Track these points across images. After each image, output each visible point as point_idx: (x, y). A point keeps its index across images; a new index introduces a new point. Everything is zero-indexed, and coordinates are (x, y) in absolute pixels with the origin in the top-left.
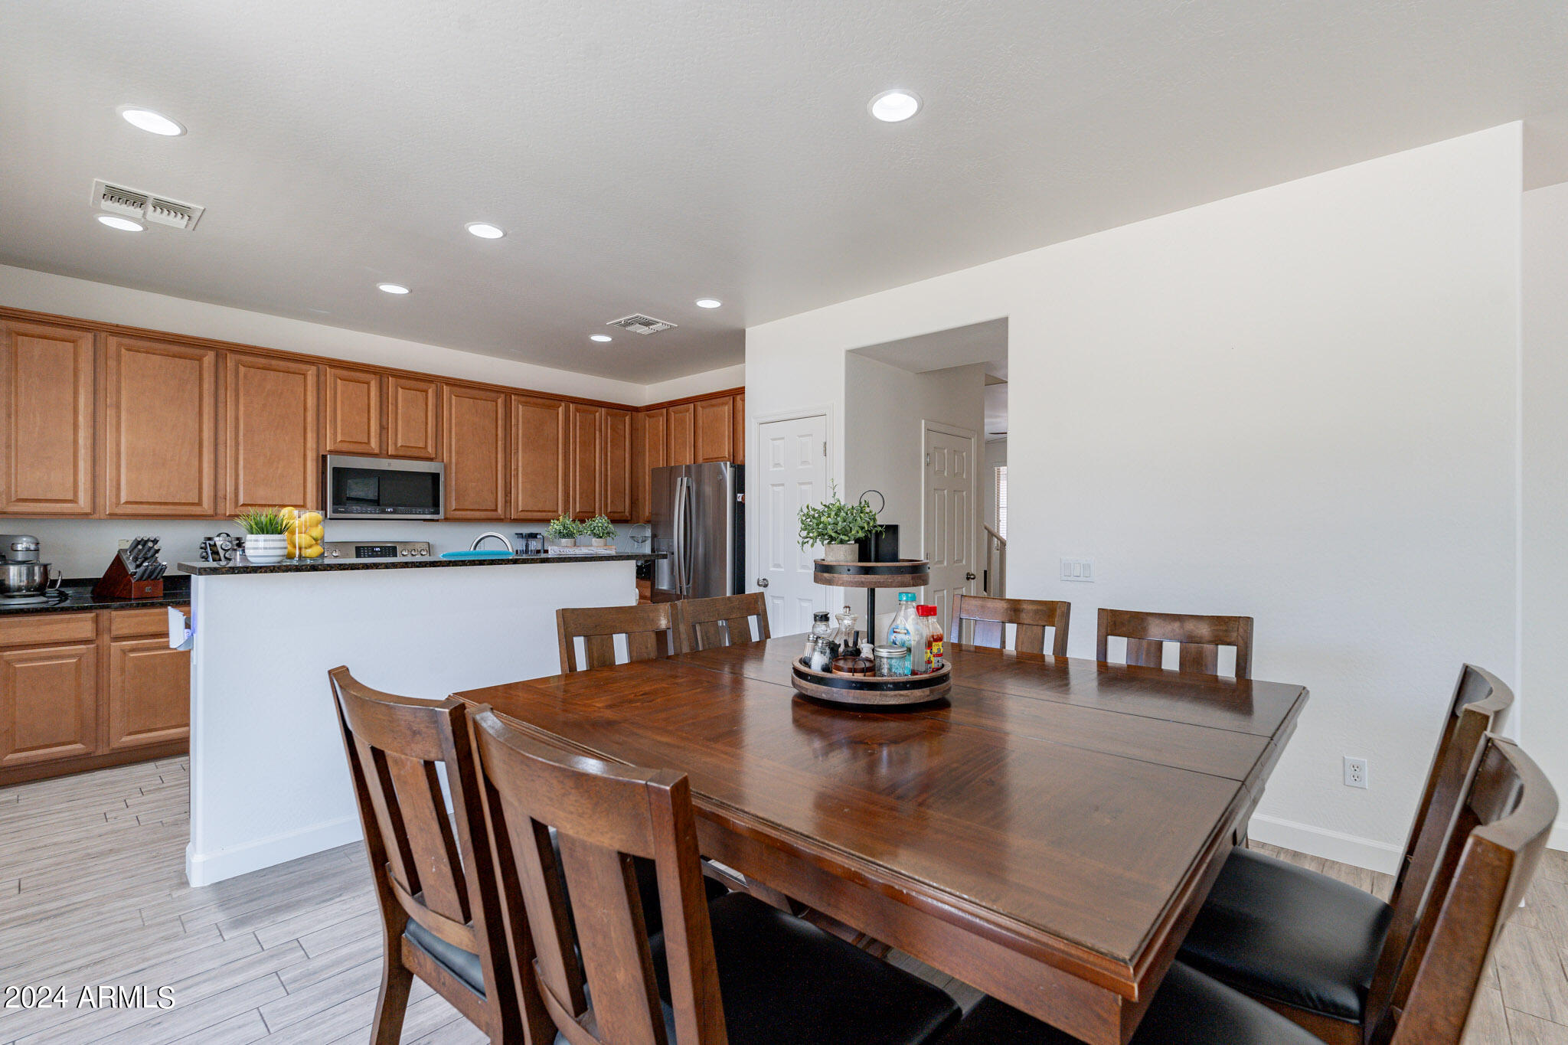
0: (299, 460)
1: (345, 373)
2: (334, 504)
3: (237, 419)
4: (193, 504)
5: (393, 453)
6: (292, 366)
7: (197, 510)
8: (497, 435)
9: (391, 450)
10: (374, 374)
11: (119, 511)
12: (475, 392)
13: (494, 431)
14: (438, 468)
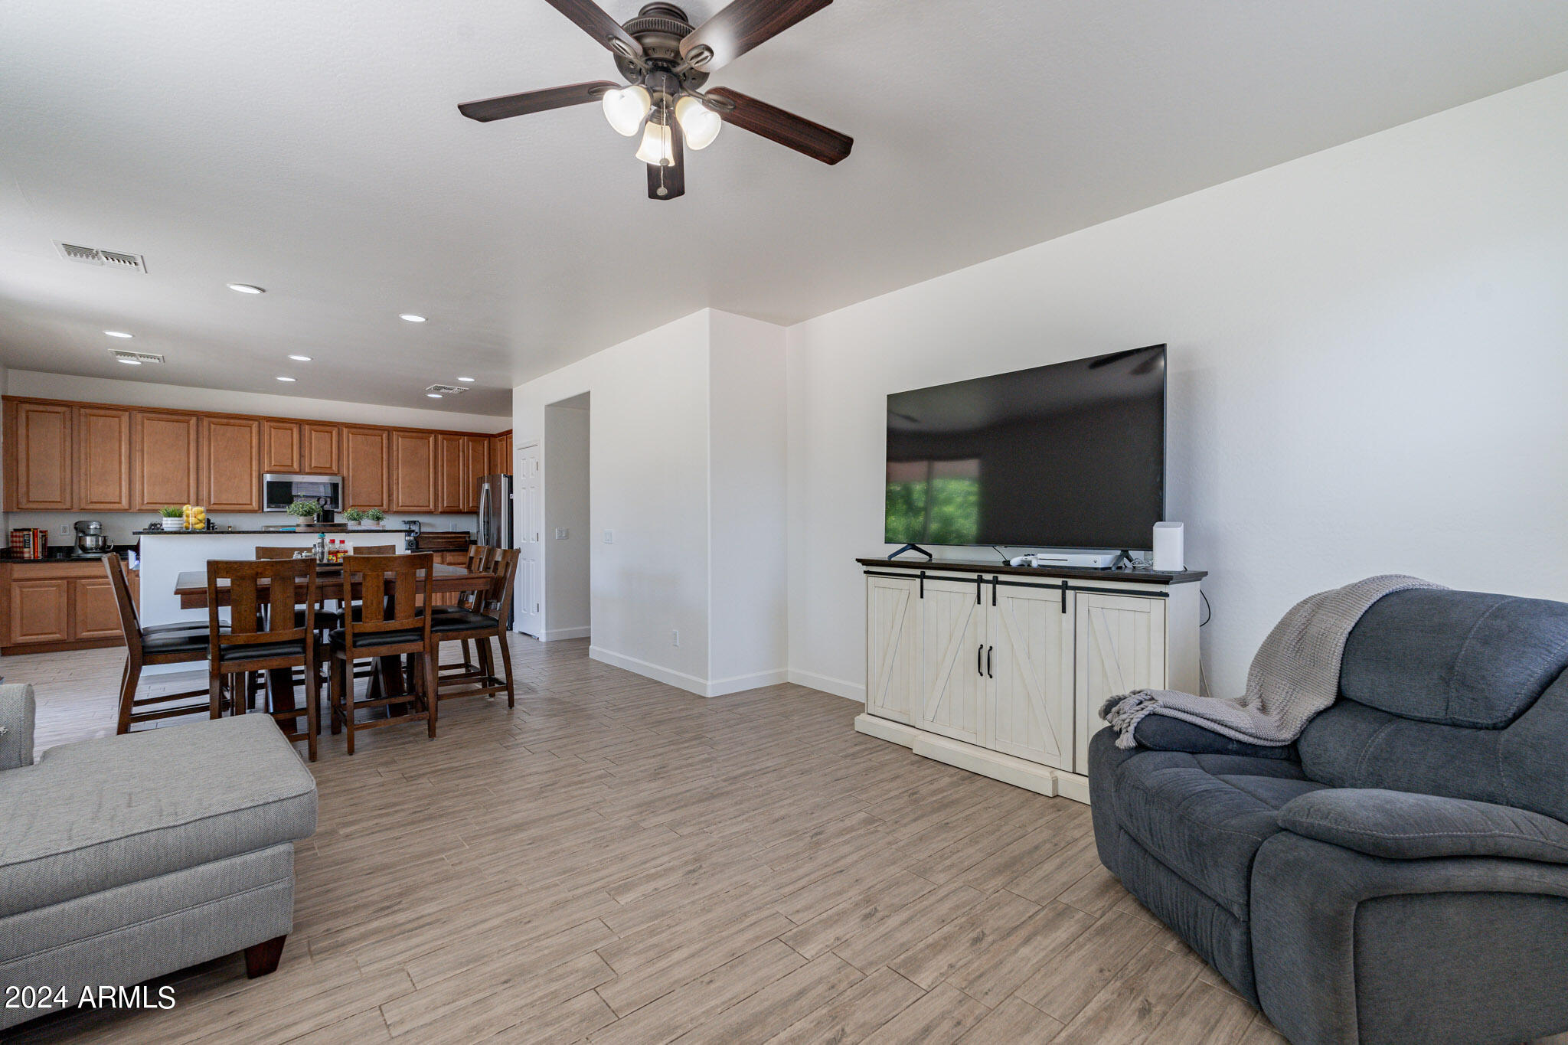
0: (247, 477)
1: (277, 424)
2: (268, 503)
3: (210, 454)
5: (309, 471)
6: (243, 422)
8: (382, 458)
9: (307, 470)
10: (297, 423)
11: (144, 508)
12: (366, 431)
13: (380, 455)
14: (338, 480)
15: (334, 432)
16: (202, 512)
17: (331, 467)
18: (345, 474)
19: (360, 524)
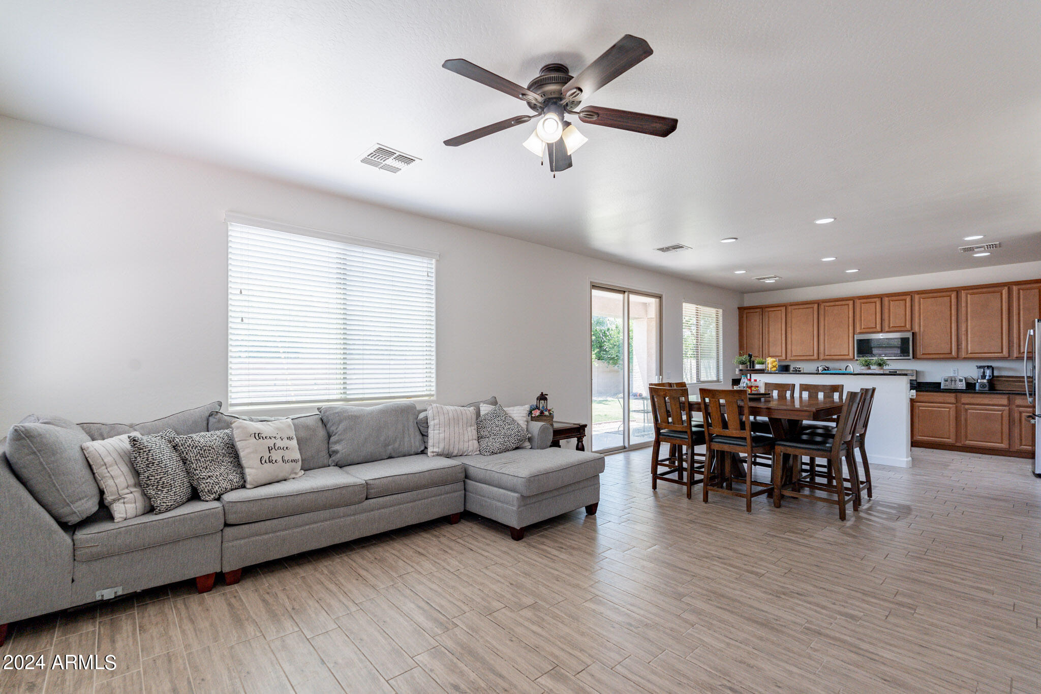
0: (846, 337)
1: (865, 301)
2: (857, 354)
3: (825, 325)
4: (812, 356)
5: (888, 330)
6: (844, 303)
7: (812, 358)
8: (951, 314)
9: (887, 329)
10: (878, 298)
11: (792, 358)
12: (935, 295)
13: (949, 312)
14: (909, 335)
15: (908, 299)
16: (775, 362)
17: (905, 326)
18: (916, 329)
19: (869, 368)
